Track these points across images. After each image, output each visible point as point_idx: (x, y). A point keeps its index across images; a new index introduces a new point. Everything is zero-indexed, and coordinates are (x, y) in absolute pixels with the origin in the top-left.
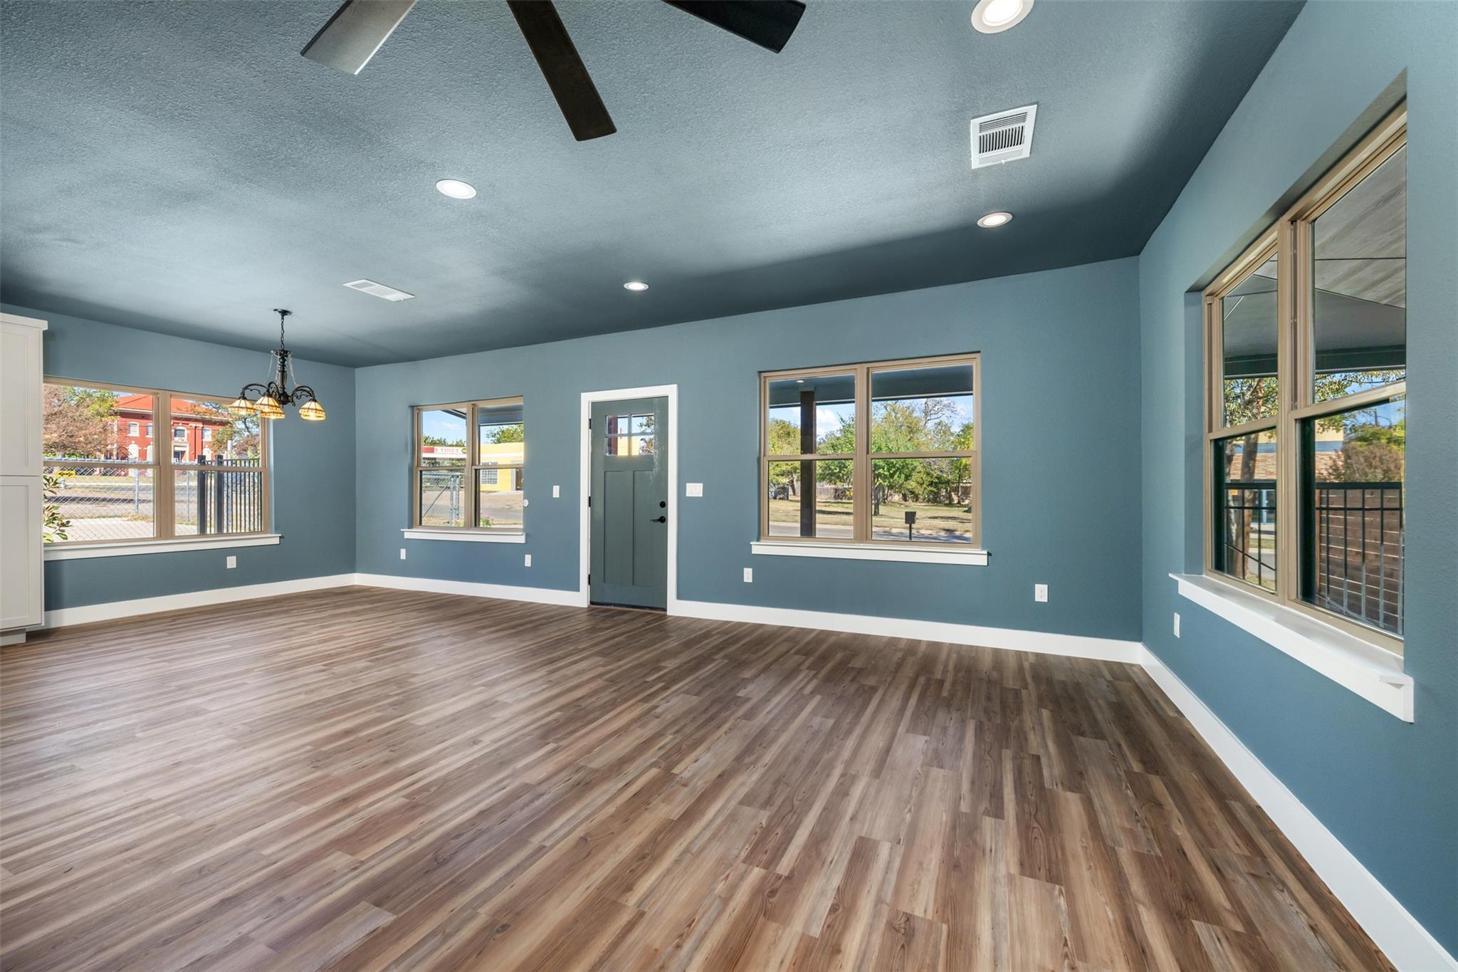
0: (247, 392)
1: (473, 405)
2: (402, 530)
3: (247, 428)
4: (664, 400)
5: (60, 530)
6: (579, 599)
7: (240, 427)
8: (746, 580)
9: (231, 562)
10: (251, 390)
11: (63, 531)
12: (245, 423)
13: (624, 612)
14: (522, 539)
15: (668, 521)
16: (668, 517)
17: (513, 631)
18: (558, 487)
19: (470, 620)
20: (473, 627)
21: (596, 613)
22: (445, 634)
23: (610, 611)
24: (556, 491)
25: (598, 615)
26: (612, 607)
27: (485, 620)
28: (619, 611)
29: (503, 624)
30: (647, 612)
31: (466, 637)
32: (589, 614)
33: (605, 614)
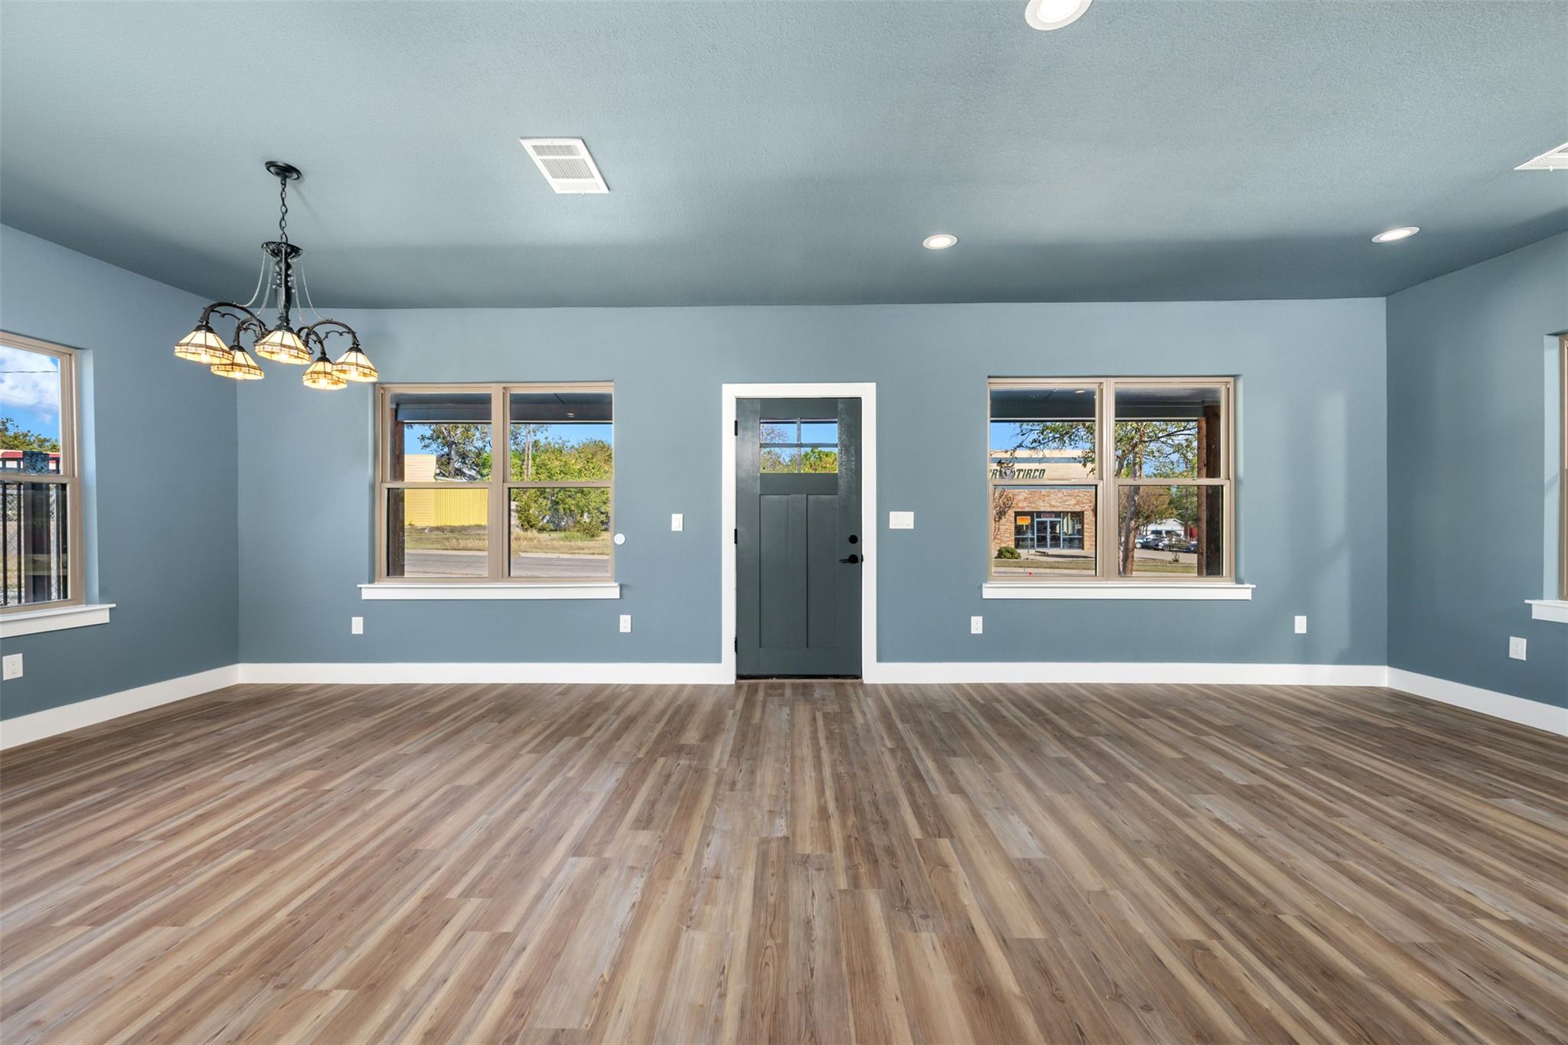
0: (214, 318)
1: (504, 388)
2: (359, 586)
4: (855, 404)
6: (722, 672)
8: (974, 631)
9: (12, 667)
10: (223, 315)
13: (805, 686)
14: (614, 593)
15: (862, 560)
16: (862, 556)
17: (732, 734)
18: (681, 516)
19: (616, 725)
20: (654, 735)
21: (771, 691)
22: (641, 755)
23: (782, 686)
24: (677, 522)
25: (782, 695)
26: (775, 680)
27: (643, 722)
28: (793, 684)
29: (687, 725)
30: (835, 683)
31: (687, 754)
32: (767, 695)
33: (788, 692)
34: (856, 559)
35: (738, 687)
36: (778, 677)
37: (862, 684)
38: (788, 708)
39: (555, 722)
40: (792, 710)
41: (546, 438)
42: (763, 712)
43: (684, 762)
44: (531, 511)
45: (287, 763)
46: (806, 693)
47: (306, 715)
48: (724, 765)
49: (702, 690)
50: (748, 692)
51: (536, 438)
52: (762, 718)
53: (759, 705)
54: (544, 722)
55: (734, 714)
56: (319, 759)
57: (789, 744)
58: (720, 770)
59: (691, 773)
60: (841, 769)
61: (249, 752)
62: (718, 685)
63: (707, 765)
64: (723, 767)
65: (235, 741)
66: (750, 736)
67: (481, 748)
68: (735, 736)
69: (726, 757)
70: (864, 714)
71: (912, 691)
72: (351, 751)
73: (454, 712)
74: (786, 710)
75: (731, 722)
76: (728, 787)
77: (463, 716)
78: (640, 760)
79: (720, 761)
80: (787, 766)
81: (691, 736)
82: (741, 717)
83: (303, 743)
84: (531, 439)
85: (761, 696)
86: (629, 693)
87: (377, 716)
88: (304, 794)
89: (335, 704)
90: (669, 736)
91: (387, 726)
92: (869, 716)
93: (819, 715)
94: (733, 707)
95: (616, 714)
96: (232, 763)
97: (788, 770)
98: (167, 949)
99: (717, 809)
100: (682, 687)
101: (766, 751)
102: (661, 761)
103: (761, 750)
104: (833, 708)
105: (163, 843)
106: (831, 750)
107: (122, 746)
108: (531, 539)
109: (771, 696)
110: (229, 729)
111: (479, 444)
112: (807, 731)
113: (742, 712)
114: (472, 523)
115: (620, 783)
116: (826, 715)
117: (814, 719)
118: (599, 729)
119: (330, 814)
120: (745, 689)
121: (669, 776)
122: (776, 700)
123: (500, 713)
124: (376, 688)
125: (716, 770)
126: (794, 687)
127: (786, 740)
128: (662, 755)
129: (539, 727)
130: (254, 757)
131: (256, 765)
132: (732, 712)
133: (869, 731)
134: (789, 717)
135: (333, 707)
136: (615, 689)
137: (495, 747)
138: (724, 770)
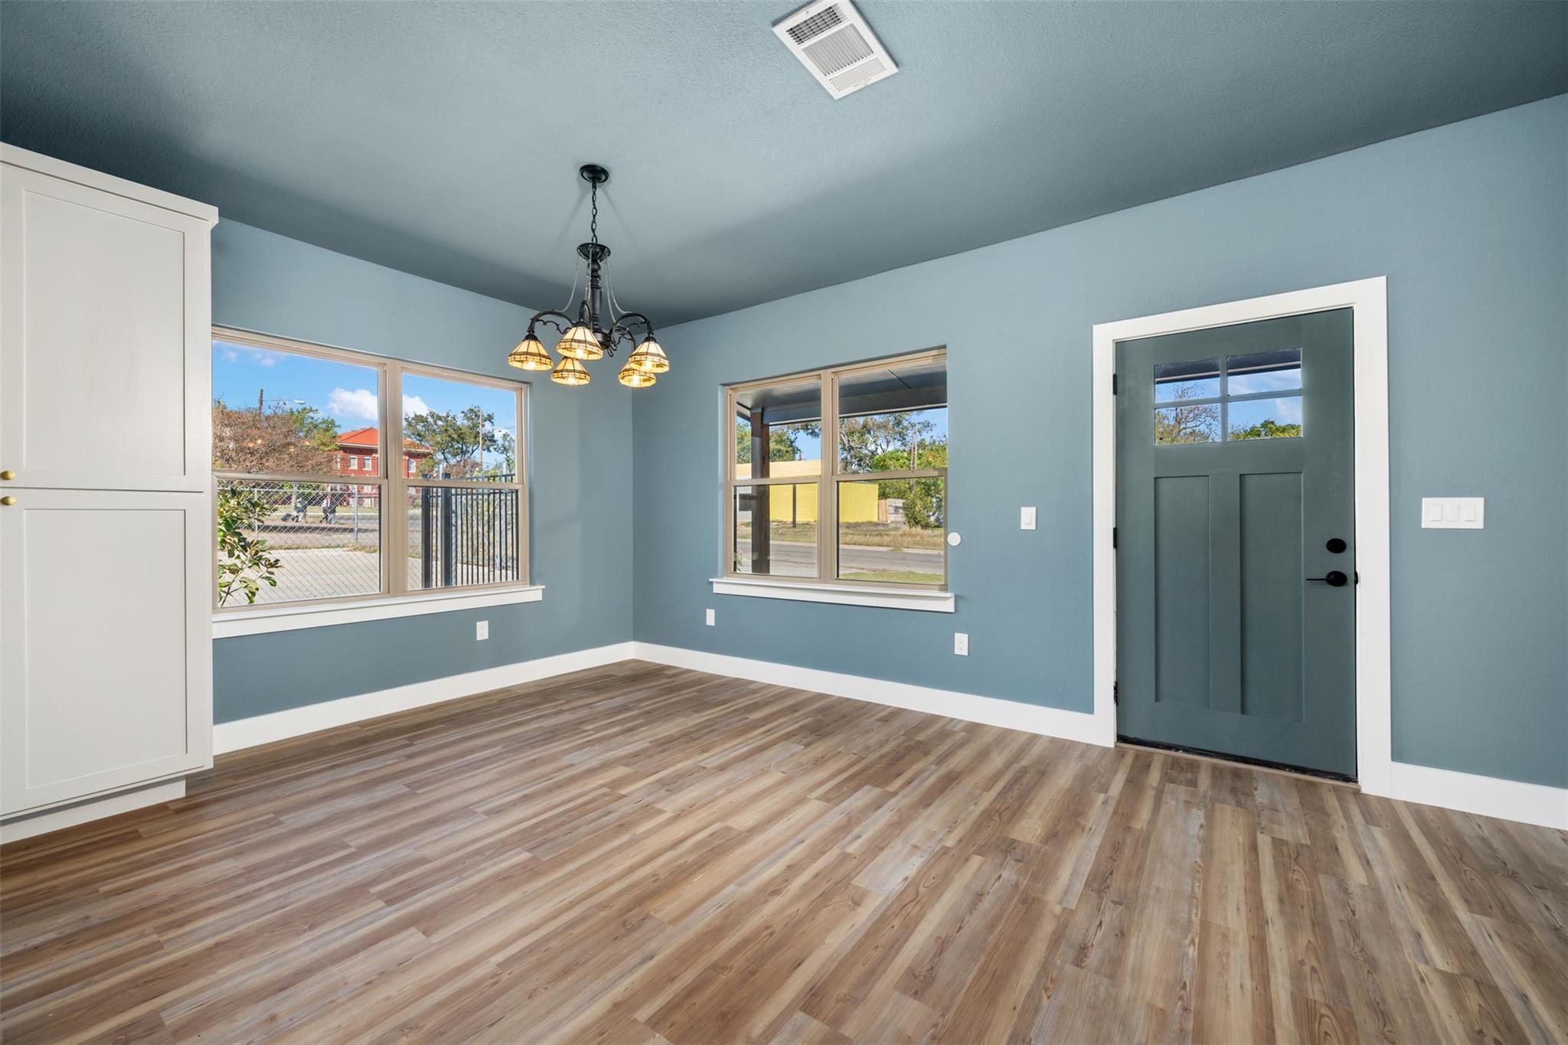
1: (834, 373)
2: (711, 578)
3: (445, 459)
4: (1341, 320)
5: (268, 572)
7: (439, 458)
9: (482, 631)
11: (272, 573)
12: (443, 453)
13: (1236, 774)
14: (949, 606)
15: (1356, 582)
16: (1356, 574)
17: (1097, 841)
18: (1033, 510)
19: (932, 779)
20: (977, 811)
21: (1174, 773)
22: (950, 842)
23: (1194, 767)
24: (1028, 518)
25: (1193, 783)
26: (1180, 754)
27: (968, 784)
28: (1214, 767)
29: (1028, 806)
30: (1297, 780)
31: (1016, 860)
32: (1167, 778)
33: (1204, 781)
34: (1341, 580)
35: (1120, 754)
36: (1187, 750)
37: (1357, 793)
38: (1201, 813)
39: (863, 758)
40: (1209, 816)
41: (932, 437)
42: (1156, 810)
43: (1008, 874)
44: (917, 509)
45: (612, 753)
46: (1239, 791)
47: (656, 700)
48: (1072, 903)
49: (1062, 748)
50: (1133, 767)
51: (922, 437)
52: (1152, 821)
53: (1150, 794)
54: (852, 755)
55: (1105, 803)
56: (636, 755)
57: (1198, 892)
58: (1064, 909)
59: (1015, 900)
60: (1315, 992)
61: (597, 732)
62: (1088, 745)
63: (1044, 892)
64: (1070, 907)
65: (595, 718)
66: (1127, 852)
67: (775, 777)
68: (1101, 847)
69: (1079, 887)
70: (1366, 863)
71: (1486, 833)
72: (664, 751)
73: (769, 723)
74: (1198, 816)
75: (1099, 817)
76: (1071, 954)
77: (775, 730)
78: (946, 851)
79: (1066, 892)
80: (1192, 942)
81: (1030, 829)
82: (1115, 812)
83: (638, 731)
84: (918, 439)
85: (1154, 776)
86: (963, 734)
87: (704, 714)
88: (604, 795)
89: (683, 692)
90: (997, 818)
91: (707, 727)
92: (1379, 871)
93: (1264, 841)
94: (1104, 789)
95: (936, 764)
96: (580, 742)
97: (1192, 952)
98: (400, 965)
99: (1045, 1001)
100: (1034, 738)
101: (1152, 892)
102: (976, 861)
103: (1142, 889)
104: (1294, 832)
105: (486, 820)
106: (1292, 929)
107: (532, 705)
108: (915, 536)
109: (1172, 781)
110: (600, 704)
111: (872, 447)
112: (1238, 871)
113: (1119, 803)
114: (864, 520)
115: (908, 886)
116: (1278, 844)
117: (1254, 848)
118: (910, 782)
119: (606, 829)
120: (1129, 759)
121: (980, 896)
122: (1182, 792)
123: (811, 733)
124: (720, 681)
125: (1058, 909)
126: (1217, 773)
127: (1194, 878)
128: (978, 853)
129: (842, 763)
130: (595, 739)
131: (593, 748)
132: (1102, 797)
133: (1381, 906)
134: (1202, 832)
135: (679, 696)
136: (946, 725)
137: (787, 781)
138: (1072, 912)
